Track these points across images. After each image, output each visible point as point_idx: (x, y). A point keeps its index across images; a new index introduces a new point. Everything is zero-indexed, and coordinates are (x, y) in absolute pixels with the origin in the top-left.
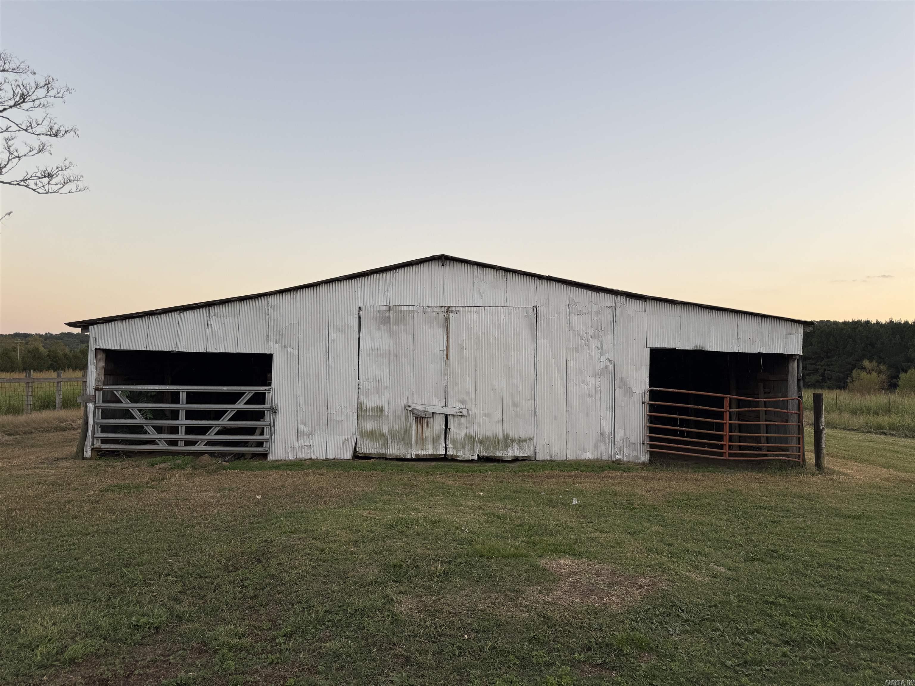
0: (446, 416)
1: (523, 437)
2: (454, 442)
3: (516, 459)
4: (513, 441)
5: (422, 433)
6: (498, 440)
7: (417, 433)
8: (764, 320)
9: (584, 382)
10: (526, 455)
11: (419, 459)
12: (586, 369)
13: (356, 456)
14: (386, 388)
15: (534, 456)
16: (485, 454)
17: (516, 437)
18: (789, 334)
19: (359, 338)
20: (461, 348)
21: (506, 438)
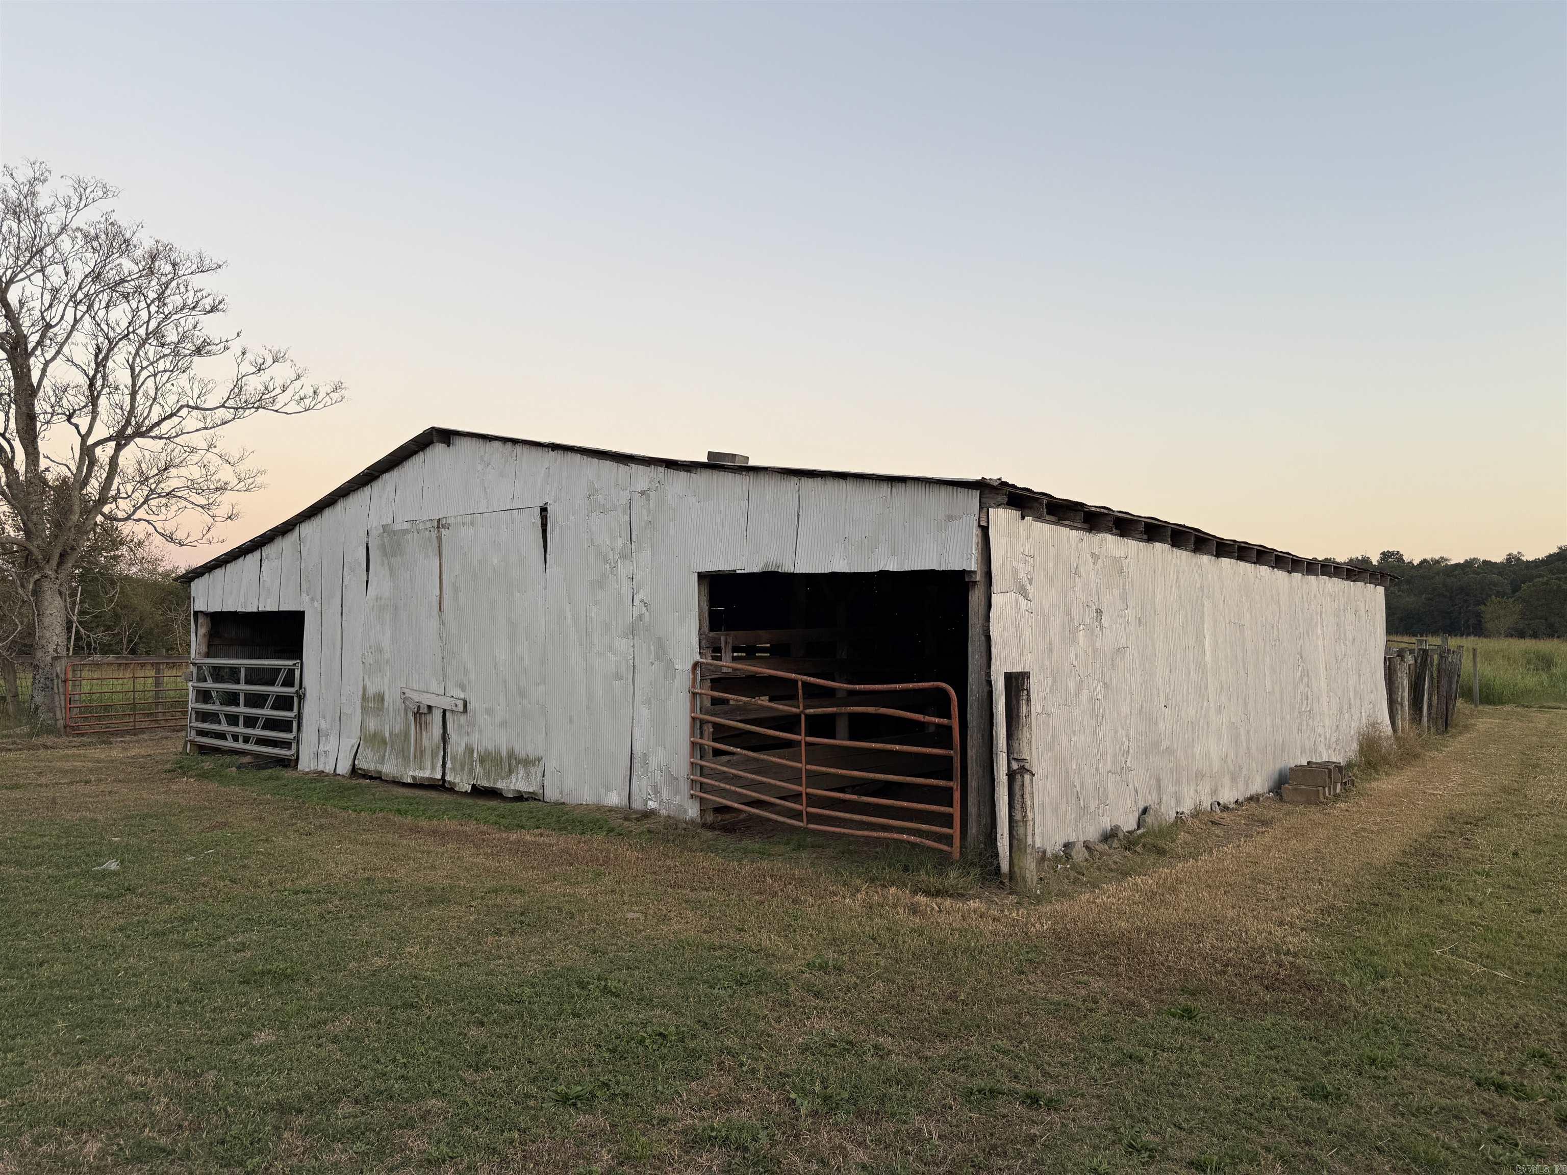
0: (444, 711)
1: (531, 757)
2: (454, 759)
3: (520, 797)
4: (519, 762)
5: (421, 740)
6: (501, 758)
7: (416, 740)
8: (899, 489)
9: (610, 647)
10: (531, 790)
11: (418, 785)
12: (614, 623)
13: (354, 771)
14: (387, 661)
15: (541, 791)
16: (485, 783)
17: (523, 754)
18: (950, 518)
19: (367, 582)
20: (456, 590)
21: (511, 755)
